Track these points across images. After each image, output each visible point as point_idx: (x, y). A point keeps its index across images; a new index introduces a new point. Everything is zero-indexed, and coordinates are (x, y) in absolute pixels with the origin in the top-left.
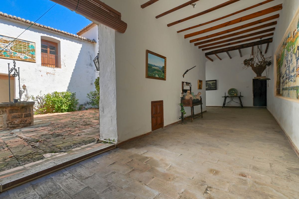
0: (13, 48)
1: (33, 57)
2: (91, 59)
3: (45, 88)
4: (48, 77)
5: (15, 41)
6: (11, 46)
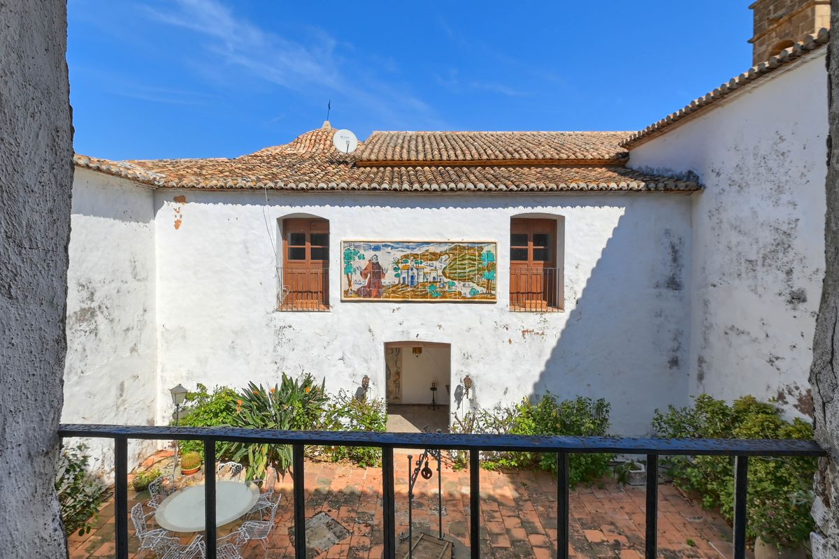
0: (447, 271)
1: (490, 286)
2: (675, 260)
3: (518, 379)
4: (527, 345)
5: (452, 249)
6: (444, 266)
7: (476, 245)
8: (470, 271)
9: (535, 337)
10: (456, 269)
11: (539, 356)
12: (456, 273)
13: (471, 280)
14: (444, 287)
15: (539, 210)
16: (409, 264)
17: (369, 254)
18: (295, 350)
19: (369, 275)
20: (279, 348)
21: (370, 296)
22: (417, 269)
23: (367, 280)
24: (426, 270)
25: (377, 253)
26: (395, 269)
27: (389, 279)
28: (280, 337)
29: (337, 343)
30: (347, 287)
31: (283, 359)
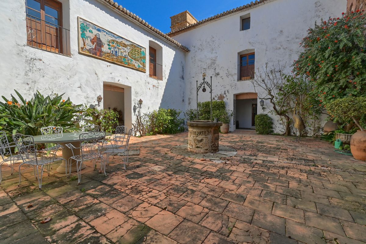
0: (130, 54)
1: (144, 66)
2: (183, 71)
3: (152, 103)
4: (154, 91)
5: (131, 45)
6: (129, 51)
7: (139, 47)
8: (138, 57)
9: (156, 88)
10: (133, 54)
11: (157, 96)
12: (133, 56)
13: (138, 61)
14: (129, 61)
15: (156, 42)
16: (114, 45)
17: (95, 32)
18: (45, 77)
19: (95, 43)
20: (30, 74)
21: (96, 55)
22: (118, 49)
23: (94, 46)
24: (122, 51)
25: (99, 33)
26: (108, 45)
27: (105, 49)
29: (76, 78)
30: (83, 46)
31: (35, 82)
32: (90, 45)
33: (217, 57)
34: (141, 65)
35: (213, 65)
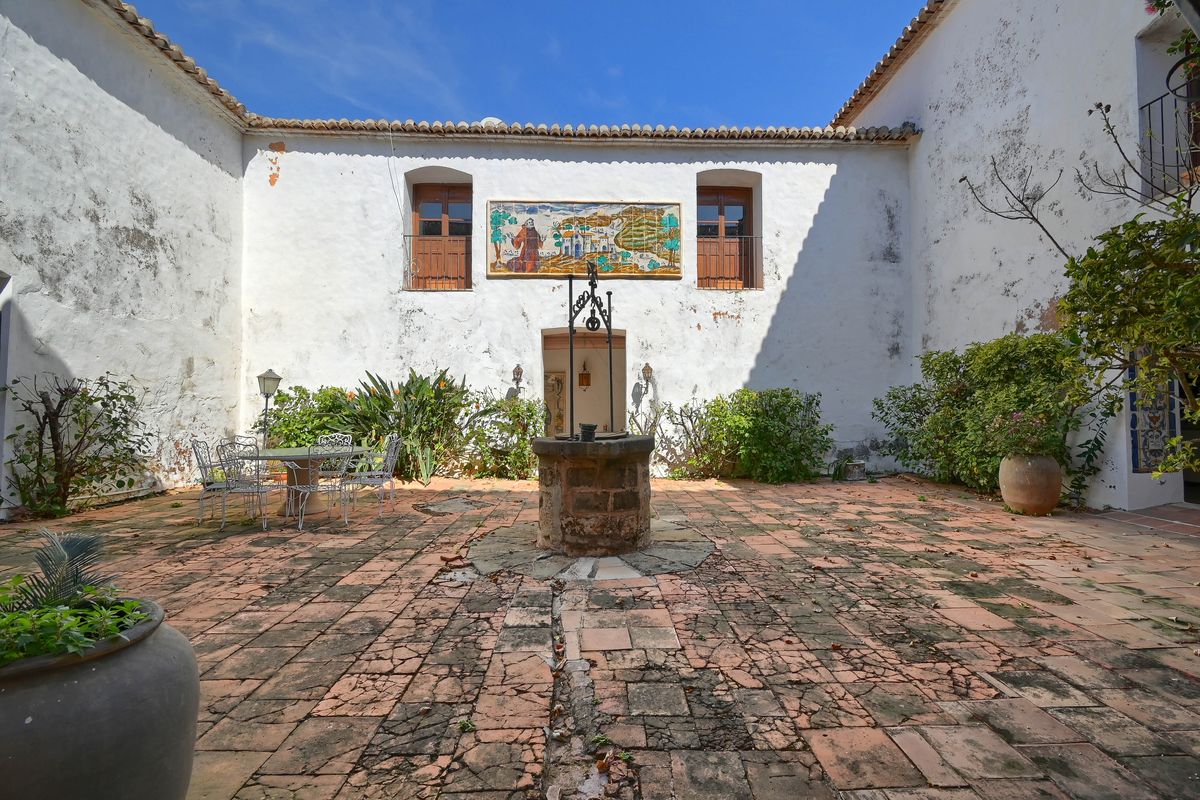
0: (620, 239)
1: (674, 259)
2: (891, 226)
3: (710, 373)
4: (720, 332)
5: (625, 212)
6: (616, 233)
7: (656, 207)
8: (649, 239)
9: (729, 320)
10: (631, 237)
11: (735, 345)
12: (631, 241)
13: (650, 249)
14: (617, 258)
15: (732, 165)
16: (573, 230)
17: (523, 218)
18: (427, 341)
19: (522, 244)
20: (405, 339)
21: (524, 271)
22: (583, 237)
23: (520, 250)
24: (596, 237)
25: (532, 216)
26: (556, 236)
27: (548, 248)
28: (407, 324)
29: (480, 332)
30: (495, 259)
31: (411, 353)
32: (511, 252)
33: (1030, 111)
34: (660, 261)
35: (1012, 159)
